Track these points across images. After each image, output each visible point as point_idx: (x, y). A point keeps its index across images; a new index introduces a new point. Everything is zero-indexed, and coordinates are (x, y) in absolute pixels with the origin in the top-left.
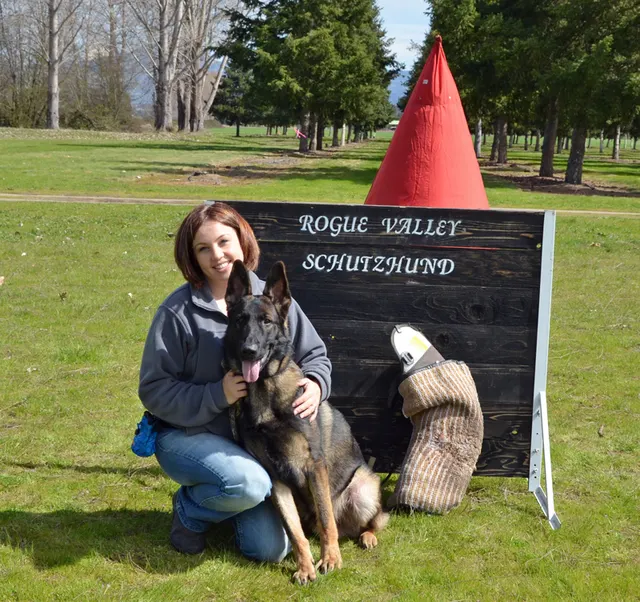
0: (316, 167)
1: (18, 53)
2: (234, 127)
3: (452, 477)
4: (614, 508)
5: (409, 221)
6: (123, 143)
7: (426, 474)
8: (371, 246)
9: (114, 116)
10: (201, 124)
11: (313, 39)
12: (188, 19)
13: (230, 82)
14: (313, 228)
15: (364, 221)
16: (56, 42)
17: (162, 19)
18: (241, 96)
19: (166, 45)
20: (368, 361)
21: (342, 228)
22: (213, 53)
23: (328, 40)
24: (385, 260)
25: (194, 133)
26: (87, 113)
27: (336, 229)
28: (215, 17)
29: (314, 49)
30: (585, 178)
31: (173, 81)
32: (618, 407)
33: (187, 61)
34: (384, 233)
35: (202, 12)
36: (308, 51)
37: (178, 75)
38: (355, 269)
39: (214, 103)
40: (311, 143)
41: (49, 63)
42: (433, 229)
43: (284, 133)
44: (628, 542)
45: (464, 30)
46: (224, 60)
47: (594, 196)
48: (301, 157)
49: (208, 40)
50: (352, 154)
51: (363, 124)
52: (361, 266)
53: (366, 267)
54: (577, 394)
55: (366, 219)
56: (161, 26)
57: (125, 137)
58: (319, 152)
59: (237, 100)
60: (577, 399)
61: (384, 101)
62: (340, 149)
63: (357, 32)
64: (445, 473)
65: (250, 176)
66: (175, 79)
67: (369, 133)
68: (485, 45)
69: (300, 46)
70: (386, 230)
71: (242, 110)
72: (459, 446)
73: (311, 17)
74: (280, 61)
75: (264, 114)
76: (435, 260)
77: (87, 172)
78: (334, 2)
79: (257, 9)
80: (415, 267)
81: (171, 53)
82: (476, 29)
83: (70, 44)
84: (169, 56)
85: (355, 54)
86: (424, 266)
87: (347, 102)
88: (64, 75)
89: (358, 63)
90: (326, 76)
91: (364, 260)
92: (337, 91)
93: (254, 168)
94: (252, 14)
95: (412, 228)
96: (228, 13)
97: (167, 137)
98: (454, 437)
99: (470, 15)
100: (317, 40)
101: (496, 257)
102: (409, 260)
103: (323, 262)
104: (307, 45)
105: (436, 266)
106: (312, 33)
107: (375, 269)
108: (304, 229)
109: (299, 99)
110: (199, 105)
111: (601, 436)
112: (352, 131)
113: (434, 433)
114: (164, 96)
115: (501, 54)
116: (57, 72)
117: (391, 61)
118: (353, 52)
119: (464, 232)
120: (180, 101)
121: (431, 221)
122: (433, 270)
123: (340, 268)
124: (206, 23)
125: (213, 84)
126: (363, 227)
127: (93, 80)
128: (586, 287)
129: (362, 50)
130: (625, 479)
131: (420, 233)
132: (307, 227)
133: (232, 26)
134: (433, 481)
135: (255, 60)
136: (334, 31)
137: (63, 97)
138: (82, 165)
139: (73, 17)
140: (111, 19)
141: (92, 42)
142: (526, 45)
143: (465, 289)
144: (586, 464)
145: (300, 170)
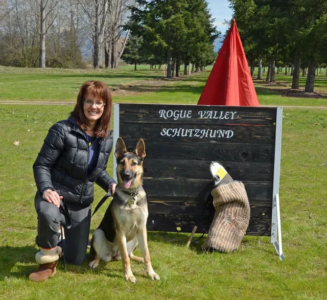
0: (175, 86)
1: (25, 30)
2: (134, 65)
3: (235, 236)
4: (312, 251)
5: (211, 112)
6: (77, 74)
7: (223, 234)
8: (194, 124)
9: (73, 61)
10: (117, 64)
11: (173, 20)
12: (110, 11)
13: (131, 42)
14: (166, 116)
15: (190, 112)
16: (44, 24)
17: (97, 11)
18: (137, 50)
19: (99, 25)
20: (192, 180)
21: (179, 116)
22: (122, 28)
23: (181, 20)
24: (200, 131)
25: (114, 69)
26: (59, 60)
27: (177, 116)
28: (124, 9)
29: (174, 25)
30: (316, 89)
31: (103, 42)
32: (320, 204)
33: (109, 32)
34: (199, 118)
35: (117, 7)
36: (171, 26)
37: (105, 39)
38: (186, 135)
39: (123, 54)
40: (173, 73)
41: (40, 35)
42: (223, 116)
43: (159, 68)
44: (317, 267)
45: (249, 15)
46: (128, 31)
47: (320, 99)
48: (168, 80)
49: (120, 21)
50: (194, 78)
51: (200, 62)
52: (188, 134)
53: (191, 134)
54: (300, 198)
55: (191, 111)
56: (96, 15)
57: (78, 71)
58: (177, 78)
59: (135, 51)
60: (299, 200)
61: (211, 51)
62: (188, 76)
63: (196, 16)
64: (232, 234)
65: (141, 90)
66: (103, 41)
67: (203, 67)
68: (261, 22)
69: (167, 23)
70: (200, 117)
71: (138, 57)
72: (239, 222)
73: (172, 9)
74: (156, 32)
75: (149, 58)
76: (224, 131)
77: (59, 90)
78: (184, 1)
79: (145, 5)
80: (215, 134)
81: (101, 28)
82: (256, 14)
83: (51, 25)
84: (101, 30)
85: (195, 27)
86: (219, 134)
87: (191, 52)
88: (48, 40)
89: (197, 32)
90: (180, 39)
91: (190, 131)
92: (186, 46)
93: (143, 86)
94: (142, 8)
95: (213, 115)
96: (130, 8)
97: (99, 71)
98: (237, 217)
99: (252, 6)
100: (175, 21)
101: (254, 129)
102: (212, 131)
103: (170, 132)
104: (170, 23)
105: (225, 134)
106: (173, 17)
107: (195, 135)
108: (161, 116)
109: (166, 51)
110: (116, 54)
111: (310, 218)
112: (195, 66)
113: (227, 214)
114: (98, 50)
115: (269, 27)
116: (44, 39)
117: (214, 30)
118: (194, 26)
119: (238, 117)
120: (106, 52)
121: (222, 112)
122: (223, 136)
123: (178, 135)
124: (119, 13)
125: (123, 44)
126: (189, 116)
127: (63, 43)
128: (310, 145)
129: (199, 25)
130: (320, 238)
131: (217, 118)
132: (163, 115)
133: (132, 14)
134: (226, 238)
135: (144, 31)
136: (184, 16)
137: (48, 51)
138: (56, 86)
139: (52, 11)
140: (71, 12)
141: (62, 24)
142: (282, 21)
143: (238, 145)
144: (301, 230)
145: (166, 87)
